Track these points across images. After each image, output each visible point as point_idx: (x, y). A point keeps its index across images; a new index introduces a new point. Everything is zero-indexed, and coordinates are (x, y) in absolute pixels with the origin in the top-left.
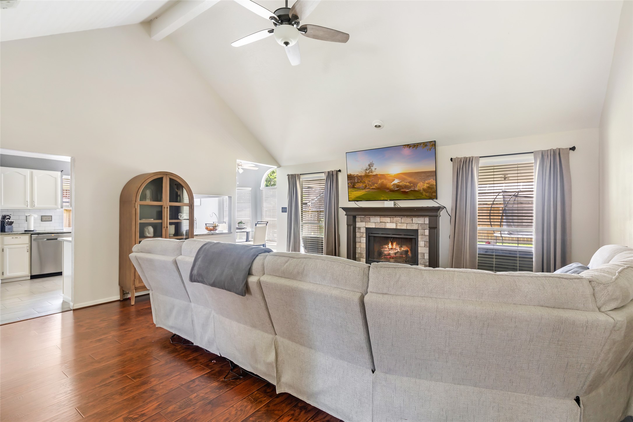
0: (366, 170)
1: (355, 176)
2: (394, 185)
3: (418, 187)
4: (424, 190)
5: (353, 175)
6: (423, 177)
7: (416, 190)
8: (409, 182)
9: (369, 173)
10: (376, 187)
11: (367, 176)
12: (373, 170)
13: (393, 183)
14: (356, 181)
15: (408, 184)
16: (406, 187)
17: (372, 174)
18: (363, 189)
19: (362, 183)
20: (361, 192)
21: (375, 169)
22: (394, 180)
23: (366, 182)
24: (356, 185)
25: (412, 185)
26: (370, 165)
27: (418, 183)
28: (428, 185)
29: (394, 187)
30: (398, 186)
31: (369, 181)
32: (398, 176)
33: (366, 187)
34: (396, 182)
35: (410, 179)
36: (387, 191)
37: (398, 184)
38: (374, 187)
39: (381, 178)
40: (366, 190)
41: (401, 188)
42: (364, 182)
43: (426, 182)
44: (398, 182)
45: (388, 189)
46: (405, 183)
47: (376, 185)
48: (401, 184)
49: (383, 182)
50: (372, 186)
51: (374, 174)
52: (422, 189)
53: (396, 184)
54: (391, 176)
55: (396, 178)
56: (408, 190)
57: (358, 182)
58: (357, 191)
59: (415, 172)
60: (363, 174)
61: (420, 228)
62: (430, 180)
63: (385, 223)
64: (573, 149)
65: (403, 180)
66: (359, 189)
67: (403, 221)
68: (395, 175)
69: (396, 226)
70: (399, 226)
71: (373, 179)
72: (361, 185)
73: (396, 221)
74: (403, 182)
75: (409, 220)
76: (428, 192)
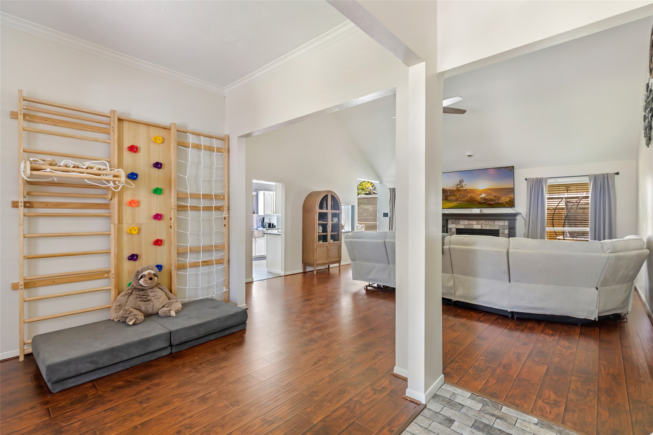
0: (458, 185)
1: (447, 190)
2: (482, 198)
3: (501, 200)
4: (506, 203)
5: (445, 189)
6: (505, 193)
7: (499, 202)
8: (494, 196)
9: (460, 188)
10: (466, 199)
11: (458, 190)
12: (464, 185)
13: (481, 196)
14: (448, 194)
15: (493, 198)
16: (491, 200)
17: (462, 189)
18: (455, 201)
19: (454, 196)
20: (453, 204)
21: (465, 185)
22: (481, 194)
23: (458, 195)
24: (448, 198)
25: (496, 198)
26: (461, 182)
27: (501, 198)
28: (509, 199)
29: (481, 200)
30: (484, 199)
31: (460, 195)
32: (485, 191)
33: (458, 199)
34: (483, 195)
35: (495, 194)
36: (475, 203)
37: (485, 197)
38: (465, 200)
39: (470, 193)
40: (458, 202)
41: (487, 201)
42: (456, 196)
43: (508, 196)
44: (485, 196)
45: (476, 201)
46: (491, 197)
47: (466, 198)
48: (487, 197)
49: (472, 195)
50: (462, 199)
51: (464, 188)
52: (504, 202)
53: (483, 198)
54: (479, 191)
55: (483, 193)
56: (493, 203)
57: (450, 196)
58: (450, 203)
59: (499, 189)
60: (455, 189)
61: (501, 228)
62: (511, 195)
63: (472, 225)
64: (618, 174)
65: (489, 194)
66: (451, 201)
67: (487, 223)
68: (482, 190)
69: (482, 227)
70: (484, 227)
71: (464, 193)
72: (453, 198)
73: (482, 224)
74: (489, 196)
75: (491, 223)
76: (509, 204)
